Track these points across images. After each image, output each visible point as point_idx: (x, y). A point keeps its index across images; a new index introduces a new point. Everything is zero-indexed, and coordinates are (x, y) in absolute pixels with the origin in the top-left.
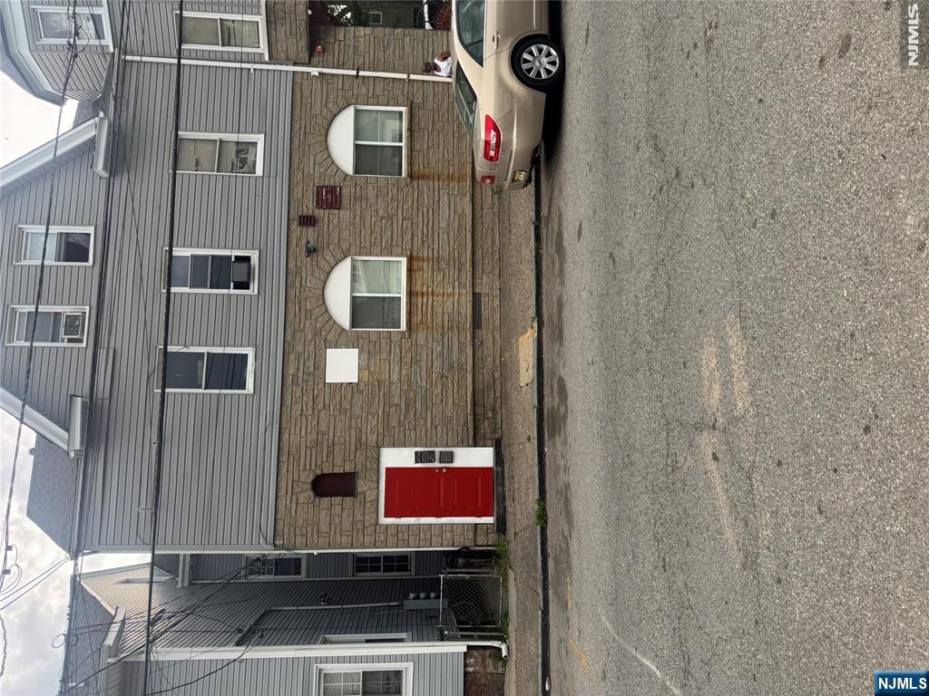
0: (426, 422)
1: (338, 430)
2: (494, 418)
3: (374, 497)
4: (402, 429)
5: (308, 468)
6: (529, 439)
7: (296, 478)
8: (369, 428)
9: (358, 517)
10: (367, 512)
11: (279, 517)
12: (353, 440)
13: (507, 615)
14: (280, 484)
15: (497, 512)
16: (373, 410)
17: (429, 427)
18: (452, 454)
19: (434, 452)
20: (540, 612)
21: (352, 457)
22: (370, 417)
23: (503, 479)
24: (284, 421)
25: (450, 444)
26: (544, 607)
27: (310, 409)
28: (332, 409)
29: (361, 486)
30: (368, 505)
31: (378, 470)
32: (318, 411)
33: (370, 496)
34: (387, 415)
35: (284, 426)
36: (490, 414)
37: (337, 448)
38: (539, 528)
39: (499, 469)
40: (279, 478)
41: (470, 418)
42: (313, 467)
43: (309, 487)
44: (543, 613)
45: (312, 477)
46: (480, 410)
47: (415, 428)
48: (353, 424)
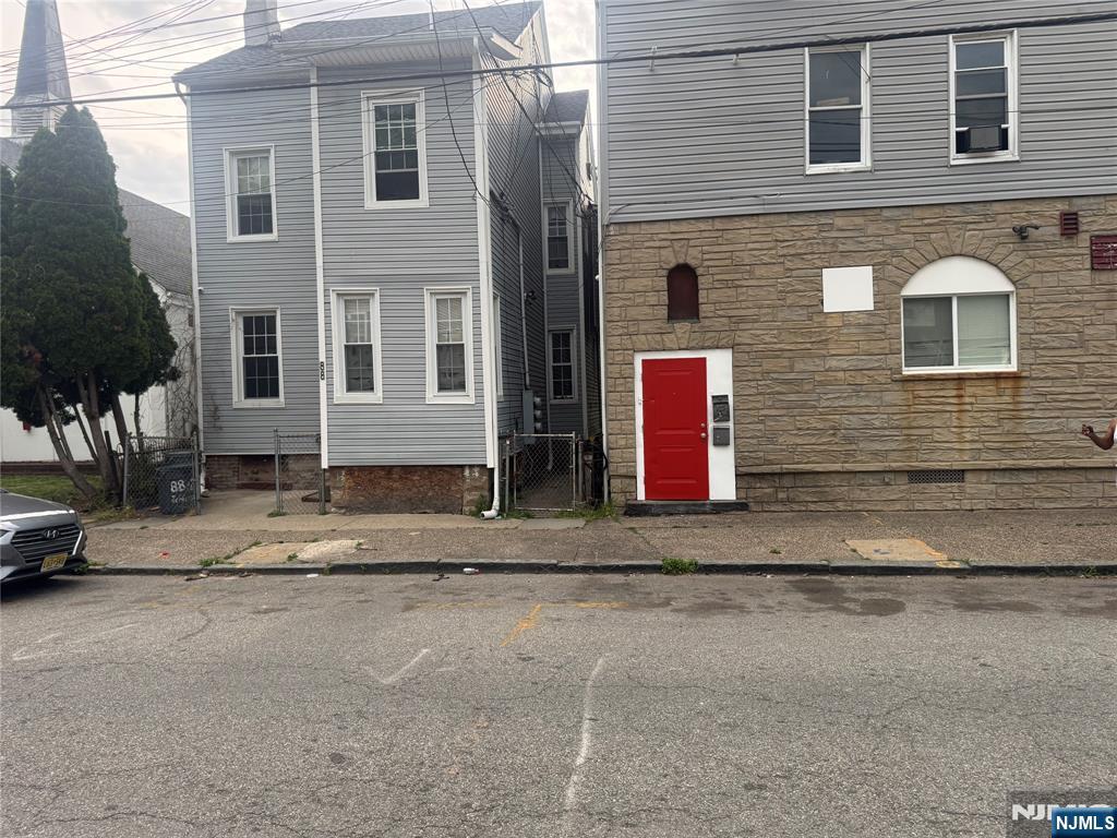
0: (770, 408)
1: (757, 290)
2: (777, 501)
3: (669, 345)
4: (759, 377)
5: (706, 256)
6: (775, 552)
7: (692, 243)
8: (759, 332)
9: (644, 327)
10: (649, 337)
11: (644, 226)
12: (743, 312)
13: (529, 517)
14: (684, 223)
15: (652, 505)
16: (784, 335)
17: (762, 412)
18: (727, 444)
19: (729, 420)
20: (555, 562)
21: (720, 313)
22: (775, 332)
23: (696, 513)
24: (768, 218)
25: (739, 441)
26: (562, 567)
27: (785, 251)
28: (785, 280)
29: (683, 328)
30: (658, 337)
31: (703, 348)
32: (783, 263)
33: (669, 340)
34: (777, 354)
35: (762, 219)
36: (782, 495)
37: (731, 292)
38: (660, 562)
39: (708, 508)
40: (693, 222)
41: (776, 468)
42: (706, 263)
43: (681, 261)
44: (555, 565)
45: (692, 263)
46: (787, 482)
47: (760, 394)
48: (764, 311)
